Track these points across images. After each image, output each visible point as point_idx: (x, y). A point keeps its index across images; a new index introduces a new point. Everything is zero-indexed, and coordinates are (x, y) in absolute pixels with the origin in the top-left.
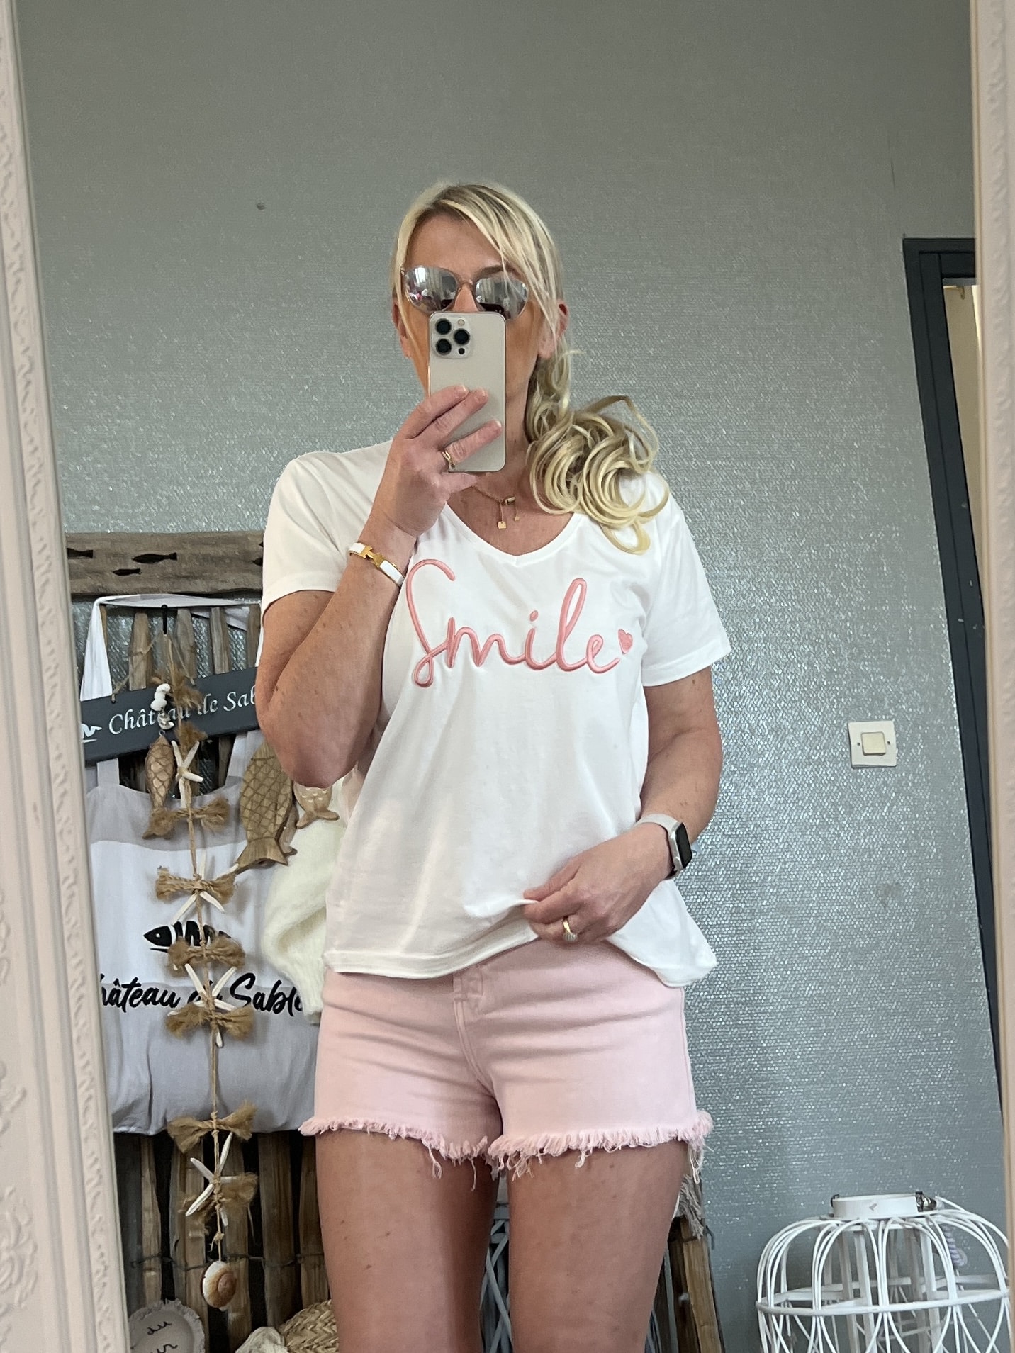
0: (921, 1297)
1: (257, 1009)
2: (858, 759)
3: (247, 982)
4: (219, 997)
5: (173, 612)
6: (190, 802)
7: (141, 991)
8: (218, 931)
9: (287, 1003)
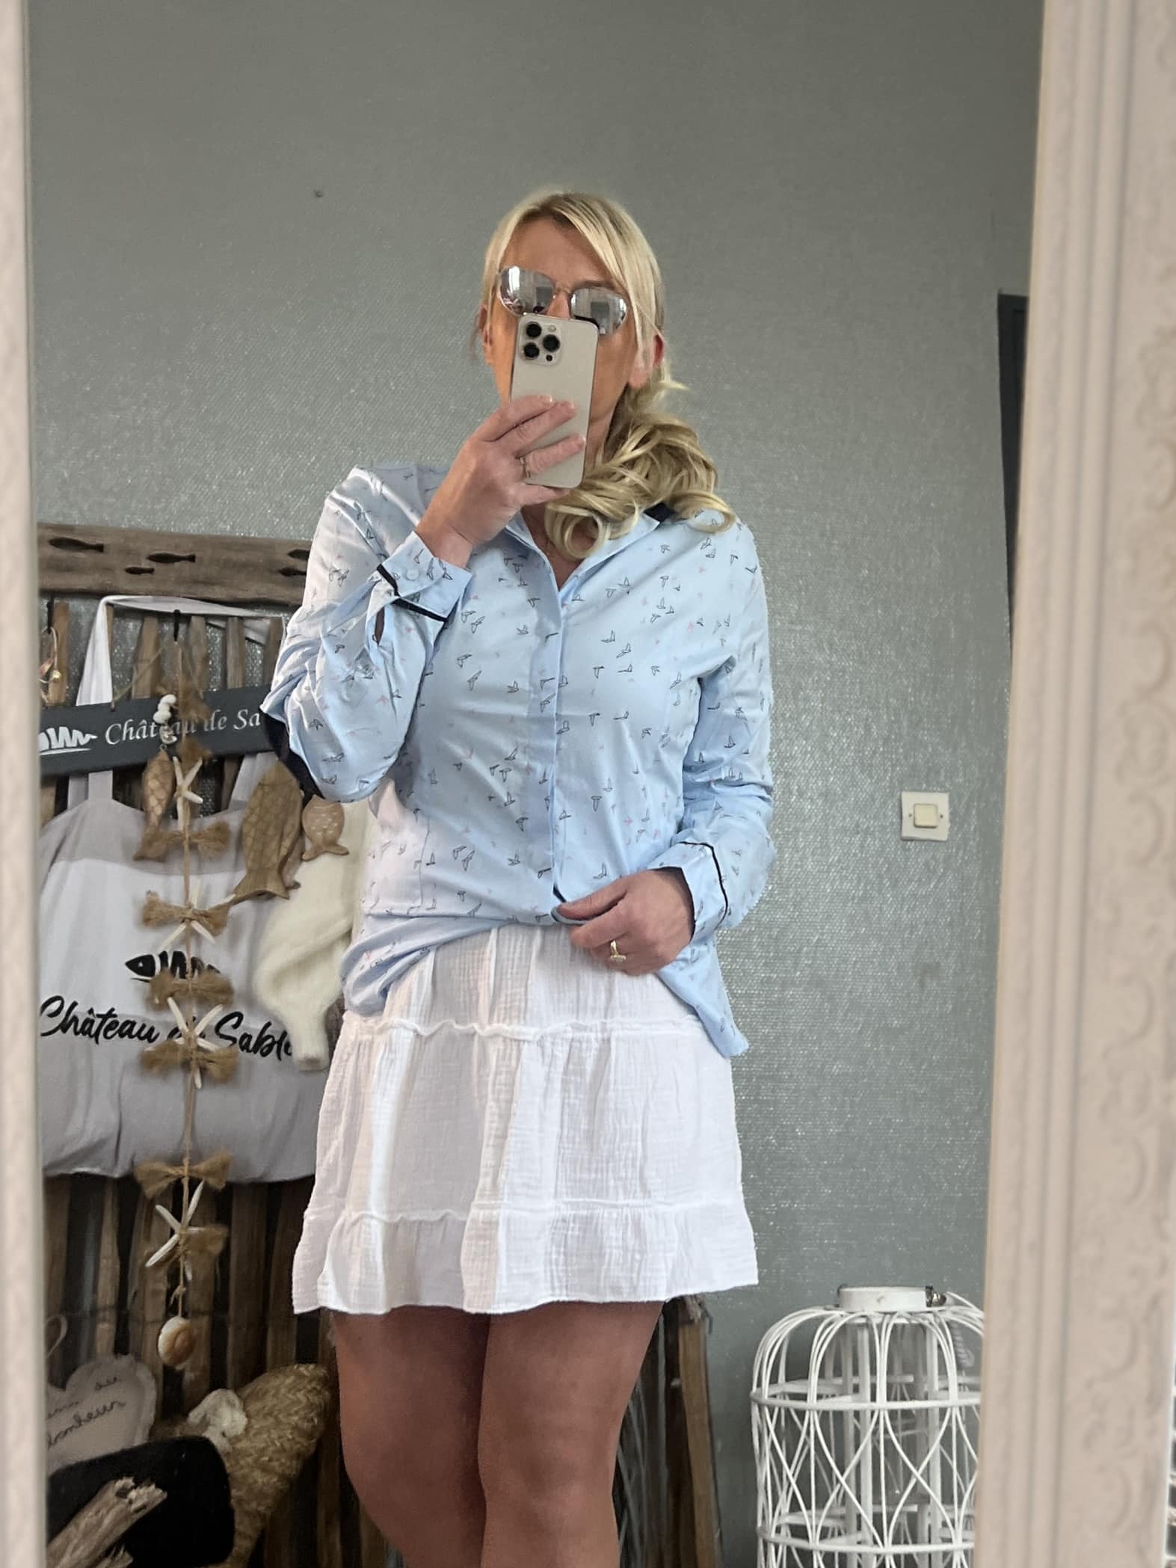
0: (923, 1396)
1: (243, 1050)
2: (908, 831)
3: (234, 1020)
4: (202, 1035)
5: (187, 618)
6: (188, 824)
7: (117, 1023)
8: (206, 964)
9: (276, 1046)
